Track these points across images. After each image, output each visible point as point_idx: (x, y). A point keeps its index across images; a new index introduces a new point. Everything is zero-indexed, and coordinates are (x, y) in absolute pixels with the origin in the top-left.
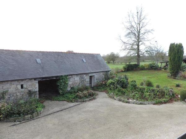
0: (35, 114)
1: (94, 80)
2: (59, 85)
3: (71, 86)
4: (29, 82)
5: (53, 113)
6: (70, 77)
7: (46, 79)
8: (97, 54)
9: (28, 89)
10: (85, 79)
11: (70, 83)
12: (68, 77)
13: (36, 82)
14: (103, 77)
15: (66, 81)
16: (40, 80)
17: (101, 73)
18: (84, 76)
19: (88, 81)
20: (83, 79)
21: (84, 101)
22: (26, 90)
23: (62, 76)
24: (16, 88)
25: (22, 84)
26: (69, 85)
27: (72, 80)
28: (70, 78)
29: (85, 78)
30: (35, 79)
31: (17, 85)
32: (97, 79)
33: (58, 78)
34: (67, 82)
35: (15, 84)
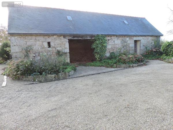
0: (62, 74)
1: (140, 47)
2: (94, 48)
3: (111, 52)
4: (57, 40)
5: (87, 75)
6: (109, 38)
7: (78, 38)
8: (142, 18)
9: (57, 49)
10: (129, 44)
11: (109, 47)
12: (105, 39)
13: (66, 41)
14: (152, 43)
15: (104, 43)
16: (70, 38)
17: (150, 38)
18: (128, 39)
19: (132, 47)
20: (125, 44)
21: (130, 67)
22: (54, 49)
23: (98, 35)
24: (42, 47)
25: (49, 41)
26: (107, 50)
27: (110, 42)
28: (109, 40)
29: (129, 42)
30: (64, 36)
31: (43, 42)
32: (144, 46)
33: (93, 38)
34: (104, 45)
35: (40, 40)
